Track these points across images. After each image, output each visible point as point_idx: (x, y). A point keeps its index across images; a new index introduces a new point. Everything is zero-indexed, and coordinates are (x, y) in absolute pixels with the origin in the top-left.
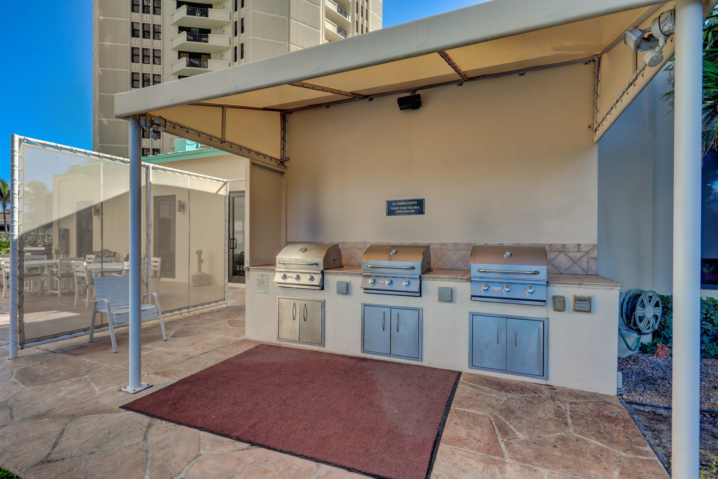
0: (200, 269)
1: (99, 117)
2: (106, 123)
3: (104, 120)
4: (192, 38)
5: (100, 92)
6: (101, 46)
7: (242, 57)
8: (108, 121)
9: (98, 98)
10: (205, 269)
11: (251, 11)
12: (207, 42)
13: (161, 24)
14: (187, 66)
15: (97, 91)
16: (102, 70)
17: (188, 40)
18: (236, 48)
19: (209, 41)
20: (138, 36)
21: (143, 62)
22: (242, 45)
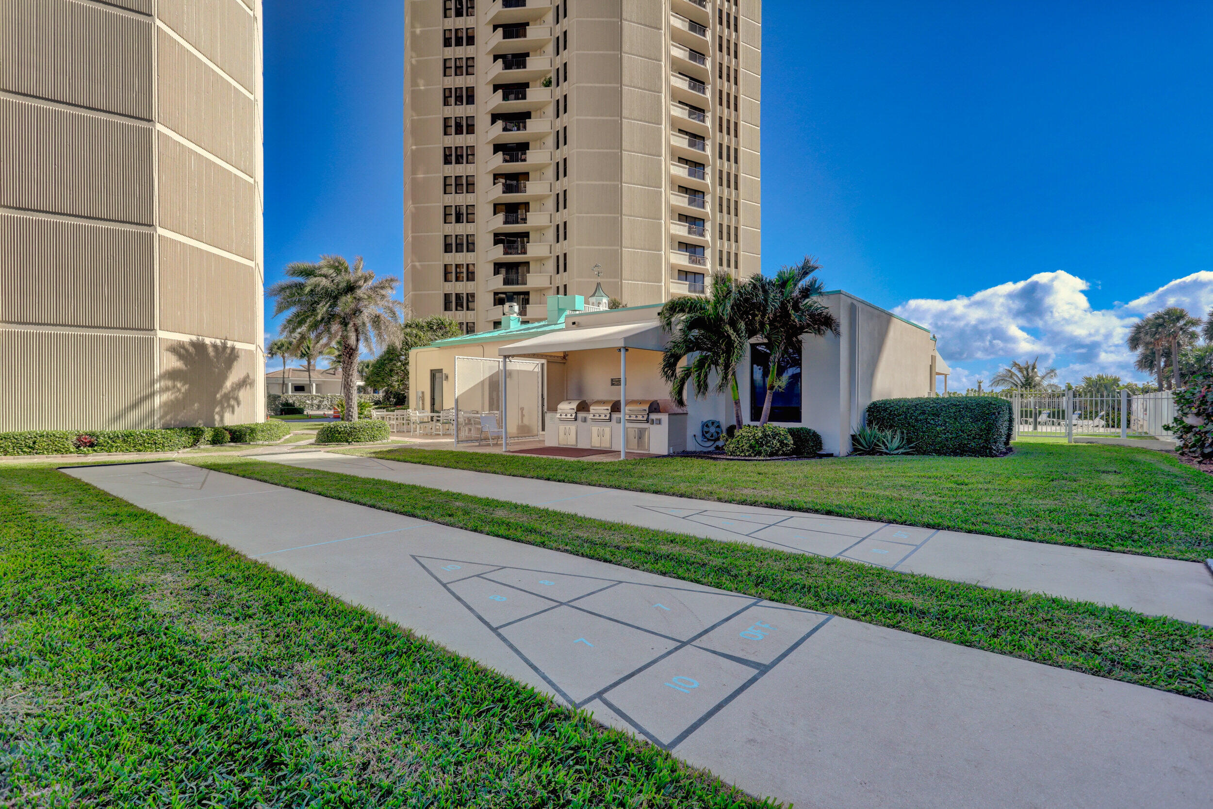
0: (522, 422)
1: (412, 261)
2: (419, 267)
3: (417, 264)
4: (508, 158)
5: (413, 232)
6: (414, 180)
7: (565, 175)
8: (421, 265)
9: (410, 239)
10: (526, 421)
11: (576, 117)
12: (525, 160)
13: (475, 145)
14: (504, 192)
15: (410, 232)
16: (415, 207)
17: (505, 161)
18: (558, 163)
19: (528, 159)
20: (451, 163)
21: (456, 193)
22: (565, 160)
